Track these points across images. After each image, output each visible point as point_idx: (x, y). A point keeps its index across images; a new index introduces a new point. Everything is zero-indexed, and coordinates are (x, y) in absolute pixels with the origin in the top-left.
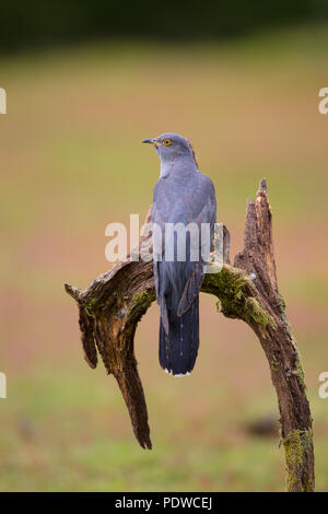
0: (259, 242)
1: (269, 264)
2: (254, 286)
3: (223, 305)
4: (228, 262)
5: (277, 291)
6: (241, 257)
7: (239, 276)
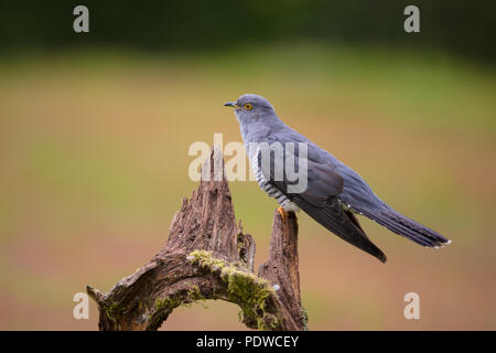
0: (284, 254)
1: (293, 275)
2: (278, 297)
3: (245, 316)
4: (253, 271)
5: (300, 303)
6: (266, 267)
7: (263, 286)
